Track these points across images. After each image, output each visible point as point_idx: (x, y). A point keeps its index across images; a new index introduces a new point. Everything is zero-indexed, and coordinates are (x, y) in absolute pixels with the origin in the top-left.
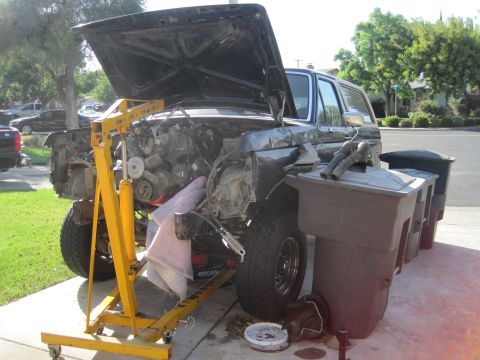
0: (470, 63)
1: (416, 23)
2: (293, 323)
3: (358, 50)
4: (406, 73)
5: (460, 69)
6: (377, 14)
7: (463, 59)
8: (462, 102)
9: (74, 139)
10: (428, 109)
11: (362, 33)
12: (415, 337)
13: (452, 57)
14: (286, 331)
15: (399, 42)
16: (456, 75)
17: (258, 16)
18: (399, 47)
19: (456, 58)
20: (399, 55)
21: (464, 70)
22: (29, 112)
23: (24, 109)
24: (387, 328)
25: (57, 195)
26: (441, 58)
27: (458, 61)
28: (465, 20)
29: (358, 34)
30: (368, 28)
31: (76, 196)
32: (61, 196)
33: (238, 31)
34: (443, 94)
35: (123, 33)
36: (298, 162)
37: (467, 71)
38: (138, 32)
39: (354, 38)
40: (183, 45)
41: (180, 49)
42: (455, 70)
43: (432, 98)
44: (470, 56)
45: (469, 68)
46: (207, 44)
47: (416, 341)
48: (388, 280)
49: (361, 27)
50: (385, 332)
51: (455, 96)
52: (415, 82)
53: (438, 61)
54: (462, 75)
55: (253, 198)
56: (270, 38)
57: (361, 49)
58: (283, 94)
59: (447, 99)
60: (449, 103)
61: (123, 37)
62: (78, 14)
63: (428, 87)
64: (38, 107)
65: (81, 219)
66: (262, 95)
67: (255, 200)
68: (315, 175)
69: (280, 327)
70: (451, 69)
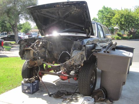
0: (131, 21)
1: (115, 10)
2: (95, 96)
3: (99, 18)
4: (113, 24)
5: (128, 23)
6: (104, 8)
7: (129, 20)
8: (129, 32)
9: (26, 42)
10: (119, 35)
11: (100, 13)
12: (131, 100)
13: (126, 20)
14: (93, 99)
15: (111, 15)
16: (127, 25)
17: (85, 5)
18: (111, 17)
19: (127, 20)
20: (111, 19)
21: (129, 23)
22: (3, 35)
23: (1, 35)
24: (122, 97)
25: (21, 59)
26: (123, 20)
27: (128, 21)
28: (129, 9)
29: (99, 13)
30: (102, 12)
31: (27, 59)
32: (22, 59)
33: (78, 9)
34: (123, 30)
35: (42, 10)
36: (96, 49)
37: (130, 24)
38: (46, 10)
39: (98, 15)
40: (60, 13)
41: (59, 15)
42: (127, 23)
43: (120, 31)
44: (131, 19)
45: (131, 23)
46: (67, 13)
47: (132, 101)
48: (124, 83)
49: (100, 11)
50: (122, 98)
51: (126, 31)
52: (115, 27)
53: (122, 21)
54: (129, 25)
55: (85, 59)
56: (87, 12)
57: (100, 17)
58: (90, 28)
59: (124, 32)
60: (125, 33)
61: (41, 11)
62: (18, 7)
63: (119, 28)
64: (6, 34)
65: (29, 66)
66: (84, 29)
67: (86, 60)
68: (102, 52)
69: (91, 97)
70: (125, 23)
